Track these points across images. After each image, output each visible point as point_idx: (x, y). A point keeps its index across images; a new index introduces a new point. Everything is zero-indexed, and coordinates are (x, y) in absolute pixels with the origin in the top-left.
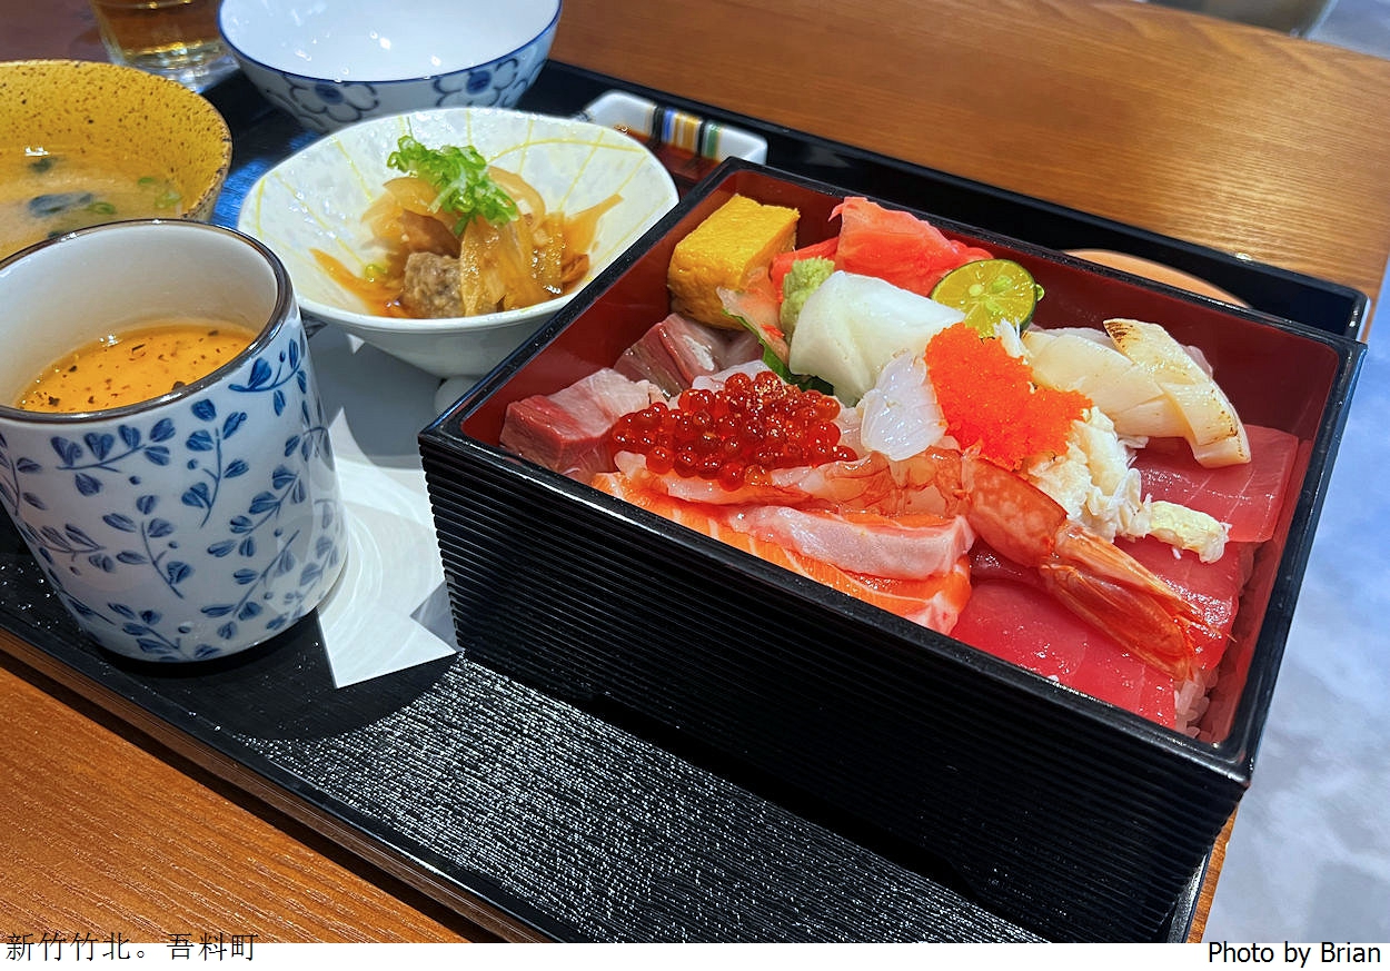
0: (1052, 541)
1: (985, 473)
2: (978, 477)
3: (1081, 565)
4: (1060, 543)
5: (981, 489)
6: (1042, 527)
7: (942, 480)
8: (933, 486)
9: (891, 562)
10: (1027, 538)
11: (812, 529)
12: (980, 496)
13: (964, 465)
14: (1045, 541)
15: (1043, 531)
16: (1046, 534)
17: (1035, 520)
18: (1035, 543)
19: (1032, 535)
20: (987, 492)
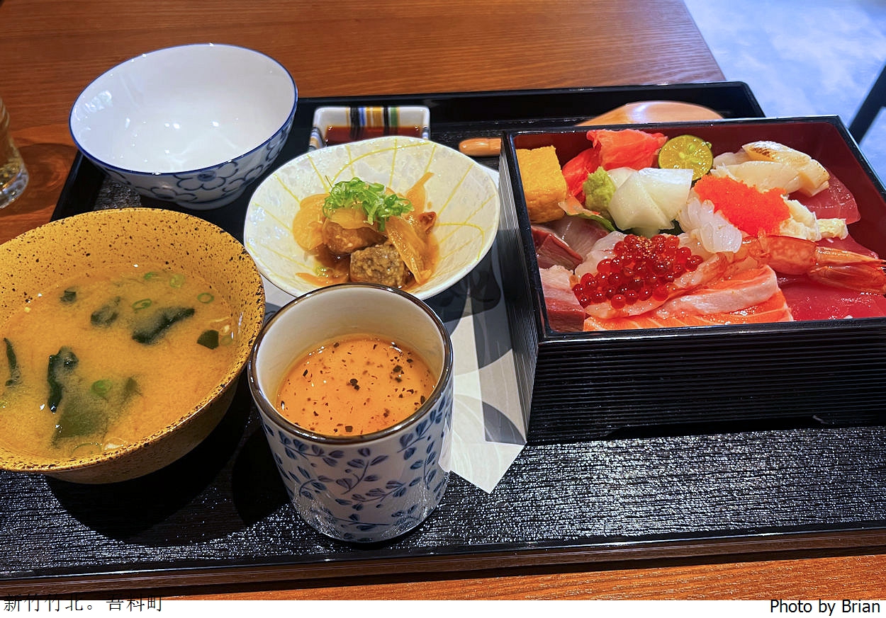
0: (814, 259)
1: (773, 241)
2: (771, 245)
3: (829, 264)
4: (819, 257)
5: (774, 249)
6: (808, 254)
7: (753, 253)
8: (749, 257)
9: (750, 299)
10: (803, 262)
11: (705, 301)
12: (775, 253)
13: (761, 242)
14: (811, 260)
15: (808, 257)
16: (811, 257)
17: (804, 253)
18: (807, 263)
19: (805, 260)
20: (777, 249)
